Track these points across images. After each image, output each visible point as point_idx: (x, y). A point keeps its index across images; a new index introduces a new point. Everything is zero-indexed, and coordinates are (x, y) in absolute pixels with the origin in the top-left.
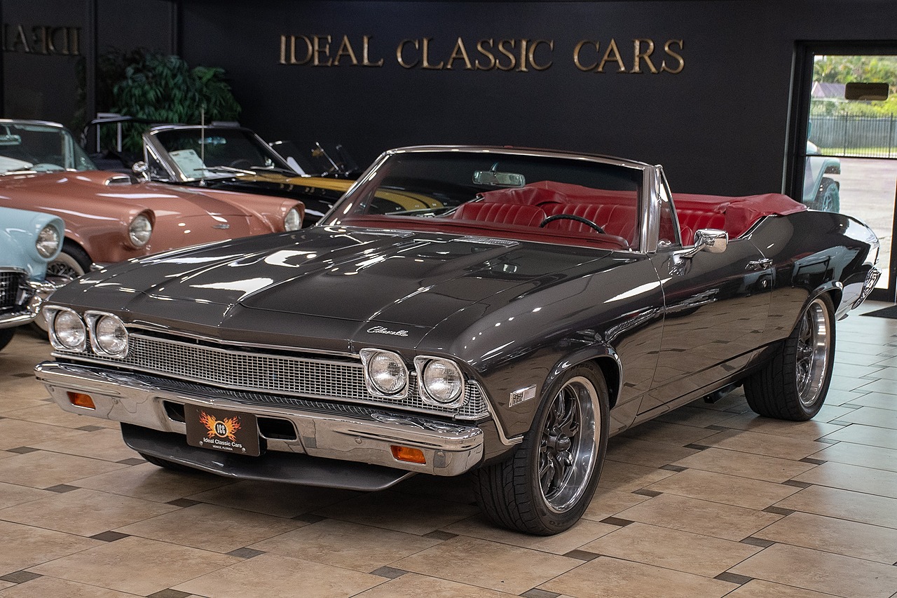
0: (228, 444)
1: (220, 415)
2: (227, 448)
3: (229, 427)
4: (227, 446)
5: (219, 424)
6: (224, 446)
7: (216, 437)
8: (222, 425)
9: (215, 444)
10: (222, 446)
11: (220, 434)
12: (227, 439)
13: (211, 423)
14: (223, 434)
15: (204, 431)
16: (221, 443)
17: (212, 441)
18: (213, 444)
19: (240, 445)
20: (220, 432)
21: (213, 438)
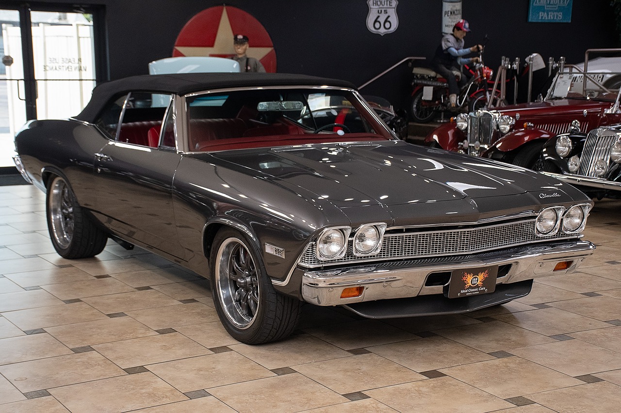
0: (476, 290)
1: (475, 272)
2: (476, 293)
3: (481, 277)
4: (476, 291)
5: (474, 278)
6: (474, 292)
7: (470, 287)
8: (476, 278)
9: (468, 292)
11: (473, 284)
12: (477, 287)
13: (469, 279)
14: (475, 284)
15: (463, 284)
16: (472, 290)
17: (466, 291)
18: (467, 293)
19: (484, 288)
20: (474, 283)
21: (468, 289)
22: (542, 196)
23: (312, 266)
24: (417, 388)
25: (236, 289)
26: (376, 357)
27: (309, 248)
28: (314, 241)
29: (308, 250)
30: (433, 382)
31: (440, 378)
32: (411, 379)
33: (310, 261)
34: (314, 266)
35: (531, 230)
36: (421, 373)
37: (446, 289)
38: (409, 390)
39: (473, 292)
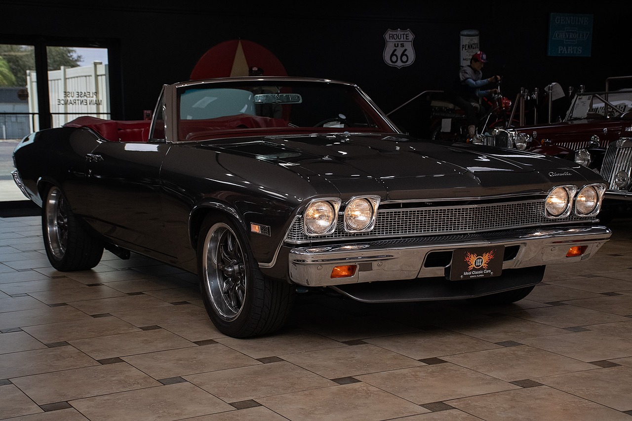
0: (481, 272)
1: (479, 252)
2: (480, 276)
3: (486, 258)
4: (481, 274)
5: (478, 259)
6: (479, 274)
7: (474, 269)
8: (480, 258)
9: (472, 275)
10: (476, 275)
11: (477, 266)
12: (482, 269)
13: (473, 260)
14: (479, 266)
15: (466, 266)
16: (477, 273)
17: (470, 273)
18: (470, 275)
19: (490, 271)
20: (478, 264)
21: (472, 271)
22: (551, 174)
23: (299, 242)
24: (413, 373)
25: (225, 279)
26: (372, 347)
27: (296, 223)
28: (301, 214)
29: (294, 225)
30: (432, 368)
31: (440, 364)
32: (408, 366)
33: (297, 236)
34: (301, 242)
35: (540, 212)
36: (419, 360)
37: (447, 271)
38: (404, 375)
39: (477, 274)
